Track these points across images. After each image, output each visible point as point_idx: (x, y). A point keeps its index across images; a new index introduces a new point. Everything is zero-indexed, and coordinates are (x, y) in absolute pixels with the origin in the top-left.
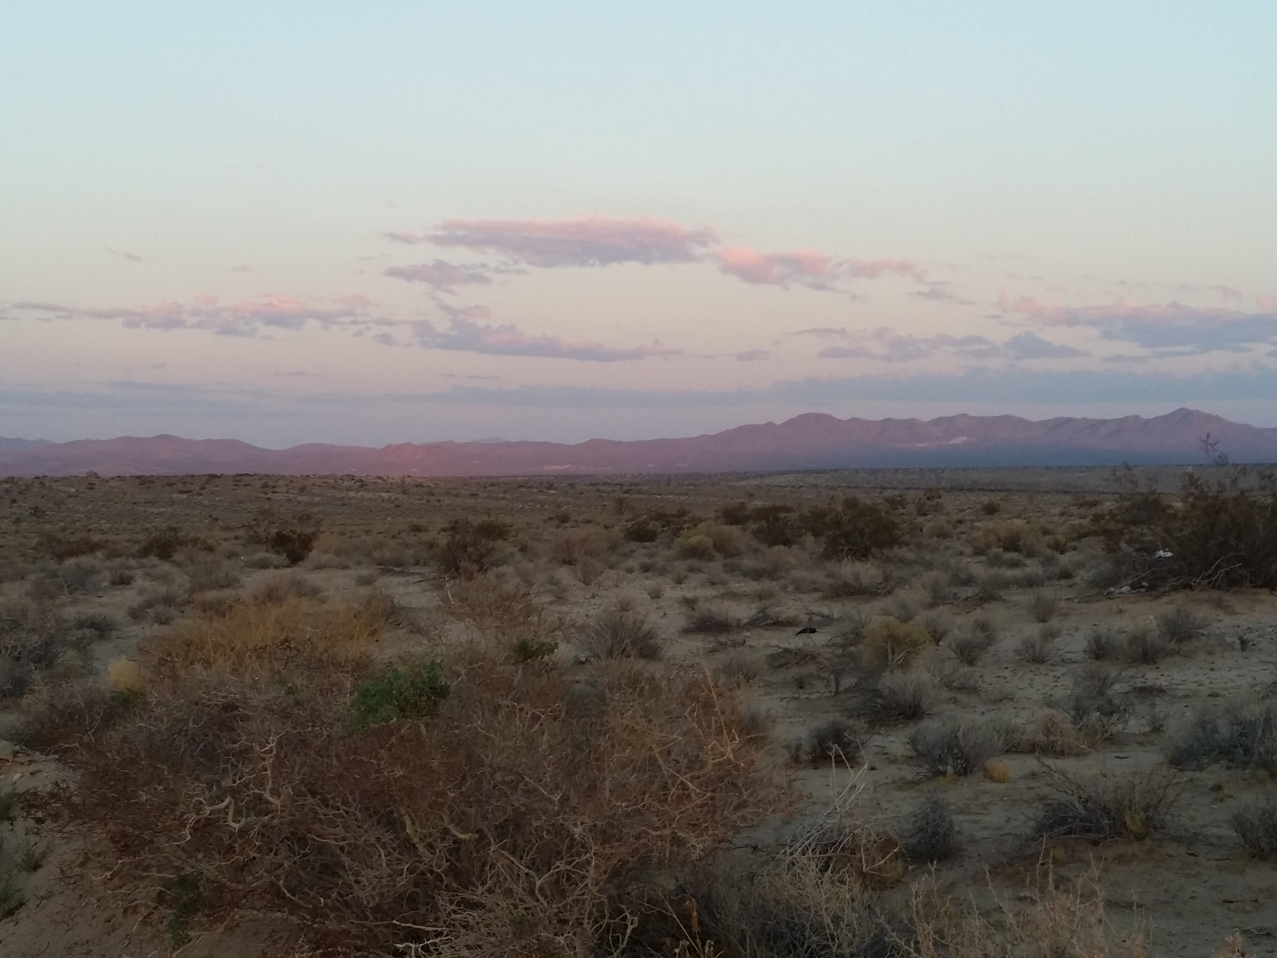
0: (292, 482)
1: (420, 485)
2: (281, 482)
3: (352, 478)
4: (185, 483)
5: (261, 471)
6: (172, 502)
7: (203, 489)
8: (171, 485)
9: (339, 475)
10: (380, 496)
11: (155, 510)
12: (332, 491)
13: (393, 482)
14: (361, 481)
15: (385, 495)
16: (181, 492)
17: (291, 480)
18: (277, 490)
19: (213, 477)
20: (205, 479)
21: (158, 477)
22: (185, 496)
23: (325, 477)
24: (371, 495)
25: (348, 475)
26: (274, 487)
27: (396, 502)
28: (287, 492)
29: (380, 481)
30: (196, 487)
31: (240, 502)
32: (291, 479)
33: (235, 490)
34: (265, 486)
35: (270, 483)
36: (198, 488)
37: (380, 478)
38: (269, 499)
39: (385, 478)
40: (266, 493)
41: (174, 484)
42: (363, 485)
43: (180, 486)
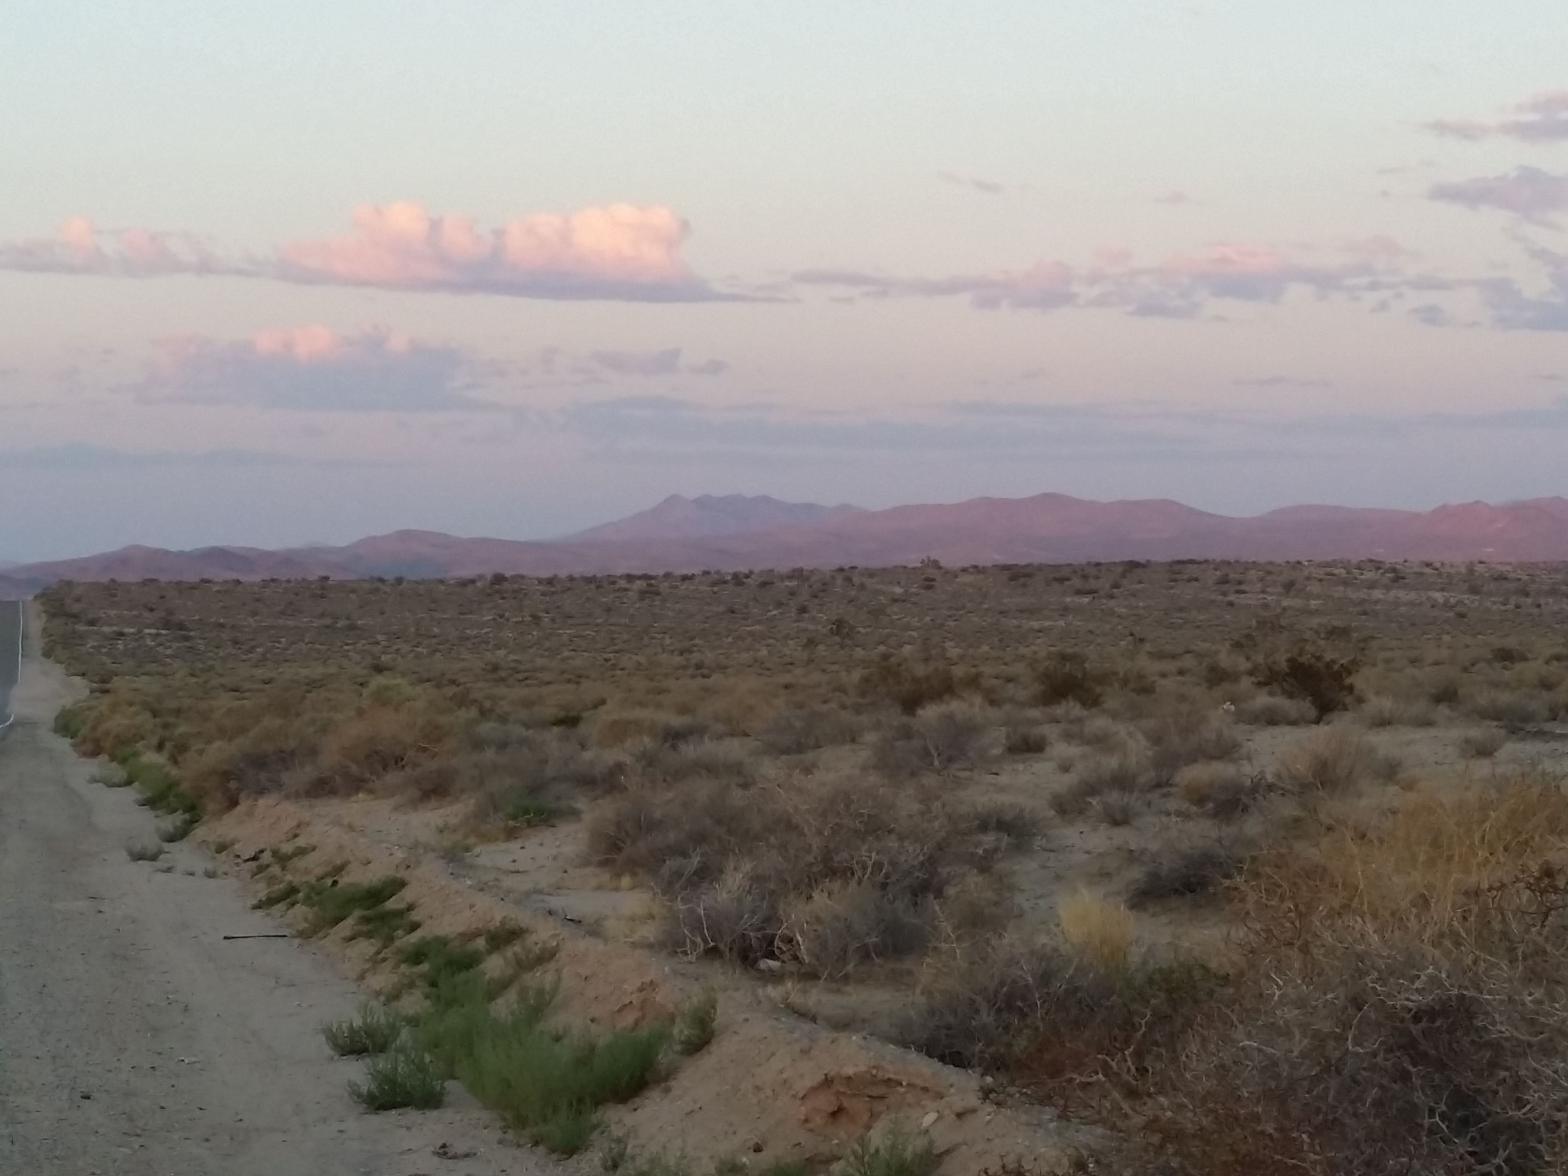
0: (1270, 573)
1: (1501, 578)
2: (1253, 574)
3: (1377, 565)
4: (1085, 577)
5: (1216, 555)
6: (1065, 611)
7: (1116, 586)
8: (1061, 580)
9: (1355, 560)
10: (1428, 599)
11: (1035, 625)
12: (1341, 588)
13: (1452, 571)
14: (1394, 570)
15: (1439, 596)
16: (1079, 592)
17: (1268, 570)
18: (1243, 587)
19: (1133, 565)
20: (1120, 569)
21: (1040, 568)
22: (1086, 600)
23: (1328, 565)
24: (1412, 596)
25: (1371, 561)
26: (1240, 583)
27: (1459, 609)
28: (1263, 592)
29: (1428, 570)
30: (1104, 584)
31: (1181, 610)
32: (1270, 568)
33: (1172, 588)
34: (1224, 581)
35: (1232, 576)
36: (1108, 586)
37: (1428, 565)
38: (1231, 604)
39: (1438, 565)
40: (1225, 594)
41: (1068, 579)
42: (1398, 577)
43: (1077, 583)
